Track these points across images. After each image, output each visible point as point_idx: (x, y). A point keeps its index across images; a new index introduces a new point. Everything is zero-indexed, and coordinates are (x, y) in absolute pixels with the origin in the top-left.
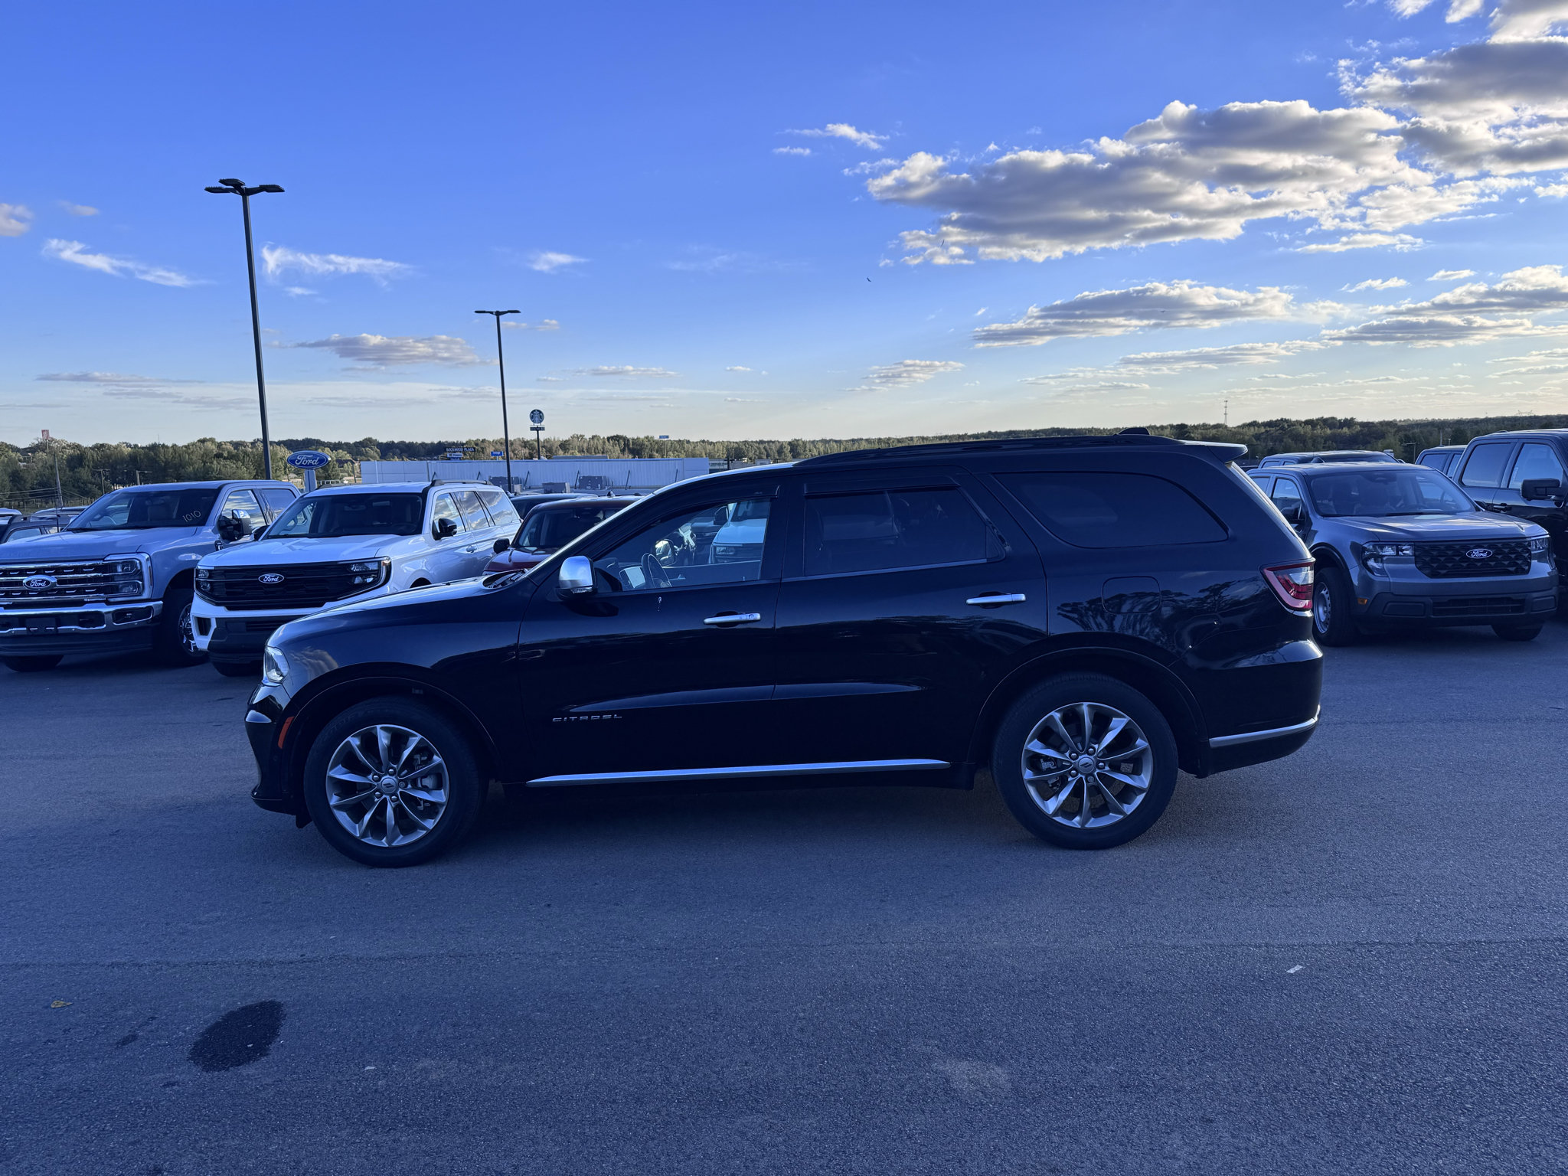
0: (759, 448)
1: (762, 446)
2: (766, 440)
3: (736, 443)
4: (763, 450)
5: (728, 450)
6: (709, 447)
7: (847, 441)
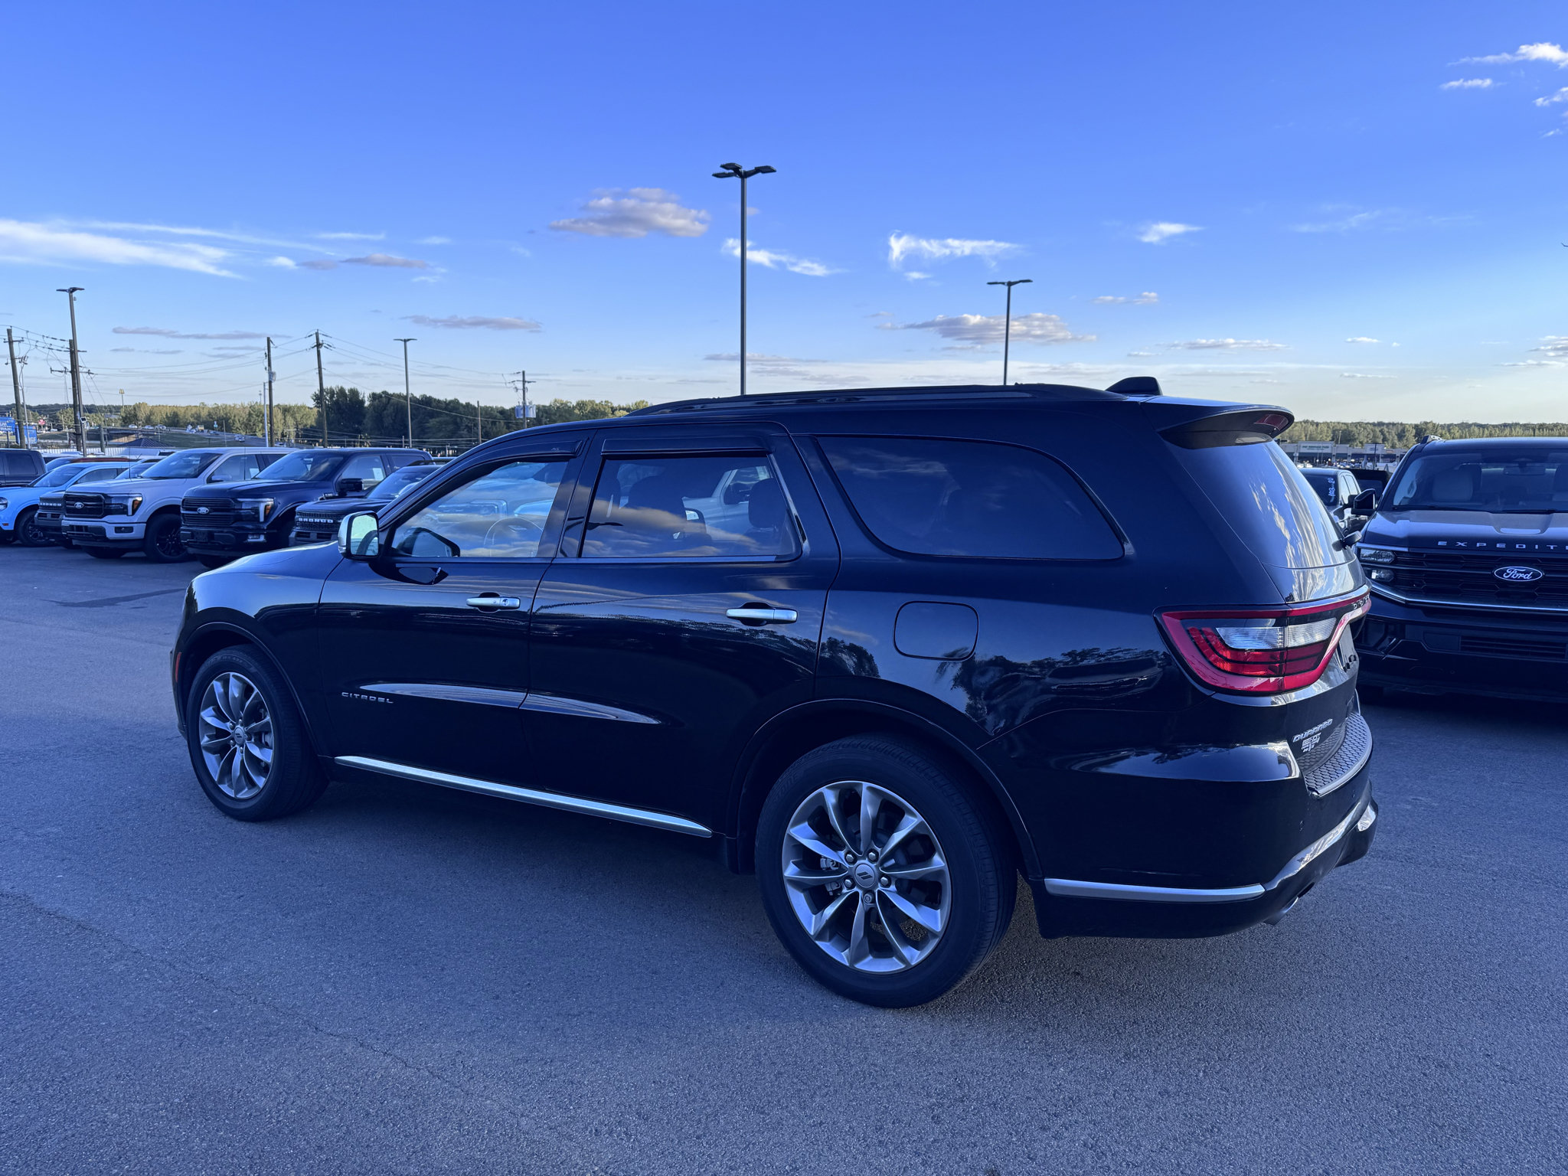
0: (1373, 431)
1: (1377, 429)
2: (1386, 421)
3: (1345, 424)
4: (1379, 434)
5: (1334, 432)
6: (1311, 428)
7: (1494, 426)
